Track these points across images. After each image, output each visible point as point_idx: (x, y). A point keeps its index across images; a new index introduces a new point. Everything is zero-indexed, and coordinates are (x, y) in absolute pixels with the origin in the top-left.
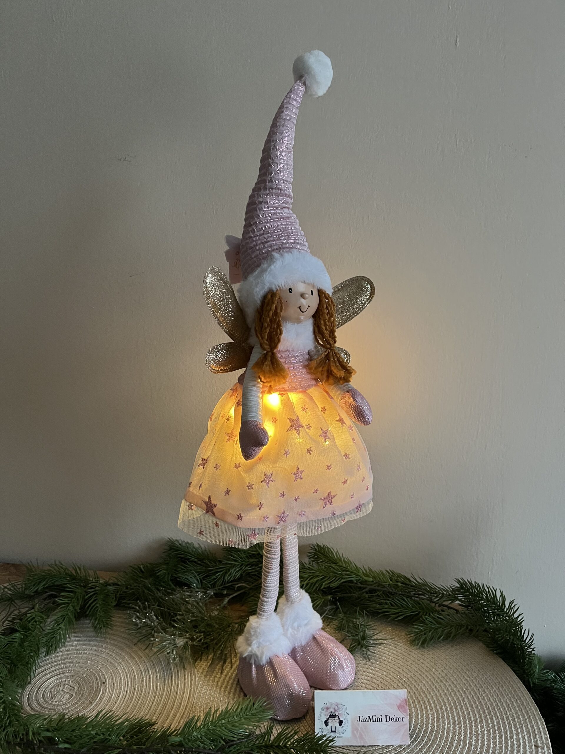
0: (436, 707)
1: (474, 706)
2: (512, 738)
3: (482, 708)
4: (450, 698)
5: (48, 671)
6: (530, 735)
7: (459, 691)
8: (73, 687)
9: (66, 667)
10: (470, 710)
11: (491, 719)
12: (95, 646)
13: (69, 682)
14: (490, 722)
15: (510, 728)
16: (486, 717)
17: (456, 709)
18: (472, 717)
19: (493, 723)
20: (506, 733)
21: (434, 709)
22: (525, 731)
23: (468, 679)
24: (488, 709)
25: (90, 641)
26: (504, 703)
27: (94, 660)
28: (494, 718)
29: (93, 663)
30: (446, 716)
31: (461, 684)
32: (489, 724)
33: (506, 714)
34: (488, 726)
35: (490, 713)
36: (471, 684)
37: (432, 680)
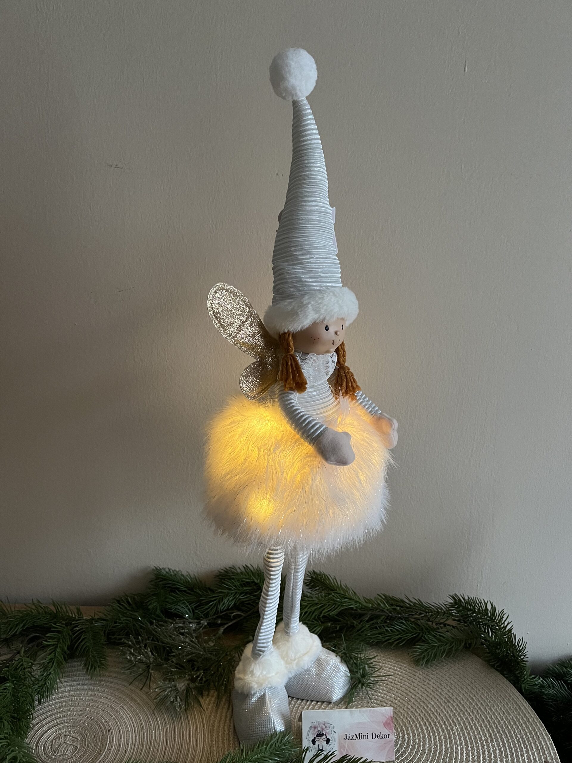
0: (447, 728)
1: (483, 725)
2: (522, 755)
3: (491, 726)
4: (459, 719)
5: (44, 723)
6: (539, 751)
7: (467, 711)
8: (76, 738)
9: (64, 717)
10: (480, 730)
11: (501, 737)
12: (91, 690)
13: (70, 733)
14: (500, 741)
15: (520, 746)
16: (495, 735)
17: (467, 729)
18: (483, 736)
19: (503, 742)
20: (516, 751)
21: (445, 731)
22: (534, 748)
23: (474, 698)
24: (497, 727)
25: (83, 685)
26: (511, 721)
27: (92, 706)
28: (503, 737)
29: (92, 710)
30: (457, 737)
31: (468, 704)
32: (500, 743)
33: (514, 732)
34: (499, 745)
35: (499, 732)
36: (478, 703)
37: (439, 700)
